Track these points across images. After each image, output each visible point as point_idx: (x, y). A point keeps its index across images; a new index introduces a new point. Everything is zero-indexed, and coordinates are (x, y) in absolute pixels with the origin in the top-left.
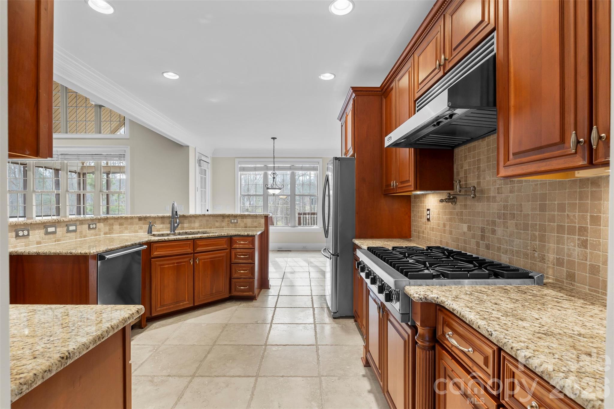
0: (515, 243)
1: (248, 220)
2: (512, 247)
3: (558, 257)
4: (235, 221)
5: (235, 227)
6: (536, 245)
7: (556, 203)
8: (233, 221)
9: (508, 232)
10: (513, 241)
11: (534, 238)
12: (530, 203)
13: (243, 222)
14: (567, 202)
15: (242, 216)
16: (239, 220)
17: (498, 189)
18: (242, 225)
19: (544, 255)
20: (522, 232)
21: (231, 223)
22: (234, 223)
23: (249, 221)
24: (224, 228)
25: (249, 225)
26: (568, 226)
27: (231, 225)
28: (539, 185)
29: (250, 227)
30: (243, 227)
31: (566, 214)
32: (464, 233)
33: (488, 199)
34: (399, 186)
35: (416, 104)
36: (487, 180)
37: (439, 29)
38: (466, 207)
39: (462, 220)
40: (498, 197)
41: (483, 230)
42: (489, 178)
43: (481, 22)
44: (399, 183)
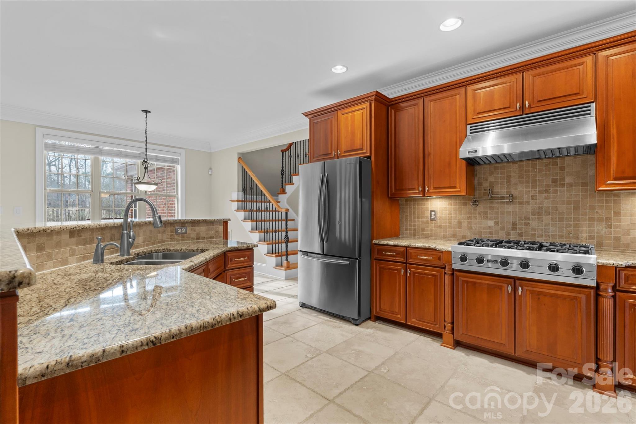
0: (550, 230)
1: (201, 227)
2: (548, 232)
3: (590, 235)
4: (184, 230)
5: (182, 240)
6: (571, 230)
7: (588, 205)
8: (179, 231)
9: (543, 224)
10: (549, 229)
11: (570, 226)
12: (565, 205)
13: (195, 231)
14: (596, 205)
15: (193, 223)
16: (188, 228)
17: (532, 196)
18: (193, 235)
19: (578, 235)
20: (558, 223)
21: (177, 234)
22: (182, 233)
23: (202, 229)
24: (166, 243)
25: (202, 235)
26: (597, 218)
27: (176, 237)
28: (573, 195)
29: (204, 238)
30: (194, 239)
31: (596, 211)
32: (490, 227)
33: (521, 203)
34: (431, 191)
35: (468, 127)
36: (519, 190)
37: (514, 80)
38: (491, 208)
39: (486, 218)
40: (532, 202)
41: (514, 224)
42: (521, 189)
43: (577, 94)
44: (432, 188)
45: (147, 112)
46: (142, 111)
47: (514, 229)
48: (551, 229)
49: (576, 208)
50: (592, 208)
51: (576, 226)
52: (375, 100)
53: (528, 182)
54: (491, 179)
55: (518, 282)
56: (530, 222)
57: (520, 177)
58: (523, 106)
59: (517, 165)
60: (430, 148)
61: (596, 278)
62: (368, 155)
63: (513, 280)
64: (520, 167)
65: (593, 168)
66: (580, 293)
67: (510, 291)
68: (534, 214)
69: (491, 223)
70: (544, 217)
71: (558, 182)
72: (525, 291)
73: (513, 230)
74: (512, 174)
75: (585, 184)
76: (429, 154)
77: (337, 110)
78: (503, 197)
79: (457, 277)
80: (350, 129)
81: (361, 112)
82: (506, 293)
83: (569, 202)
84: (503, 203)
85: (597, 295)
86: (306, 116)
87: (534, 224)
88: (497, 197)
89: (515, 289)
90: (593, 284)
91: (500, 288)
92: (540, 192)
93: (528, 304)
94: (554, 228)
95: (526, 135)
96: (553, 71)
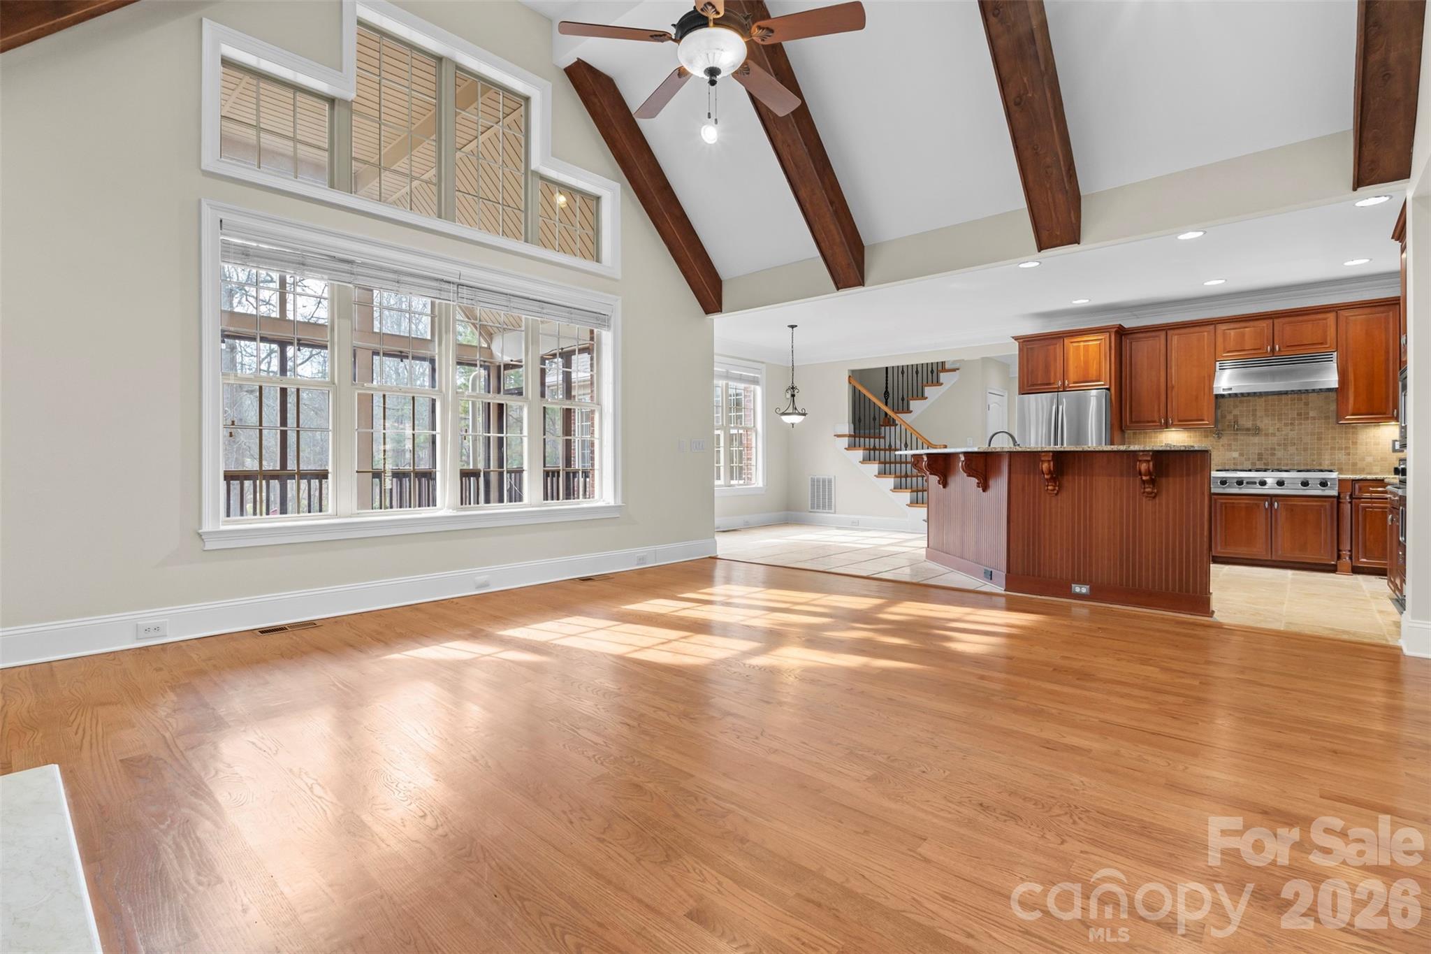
7: (1330, 436)
12: (1309, 436)
14: (1337, 436)
17: (1278, 428)
26: (1338, 447)
28: (1316, 427)
31: (1336, 441)
32: (1234, 458)
33: (1267, 435)
34: (1174, 423)
35: (1218, 363)
36: (1266, 423)
37: (1265, 325)
38: (1236, 440)
39: (1231, 450)
40: (1277, 433)
41: (1260, 455)
42: (1267, 422)
43: (1322, 344)
44: (1176, 420)
45: (793, 327)
46: (789, 326)
47: (1260, 459)
48: (1296, 458)
49: (1320, 439)
50: (1333, 438)
51: (1320, 454)
52: (1116, 332)
53: (1274, 415)
54: (1236, 412)
55: (1274, 499)
56: (1276, 452)
57: (1266, 410)
58: (1273, 349)
59: (1263, 399)
60: (1174, 380)
61: (1337, 488)
62: (1107, 387)
63: (1269, 498)
64: (1265, 401)
65: (1335, 404)
66: (1325, 501)
67: (1267, 506)
68: (1279, 445)
69: (1235, 455)
70: (1289, 448)
71: (1303, 416)
72: (1280, 506)
73: (1258, 460)
74: (1258, 408)
75: (1327, 418)
76: (1173, 387)
77: (1063, 337)
78: (1248, 430)
79: (1215, 500)
80: (1082, 358)
81: (1098, 342)
82: (1263, 508)
83: (1313, 434)
84: (1248, 435)
85: (1339, 503)
86: (1015, 340)
87: (1280, 454)
88: (1242, 430)
89: (1271, 505)
90: (1335, 493)
91: (1258, 506)
92: (1286, 425)
93: (1282, 517)
94: (1298, 457)
95: (1273, 376)
96: (1302, 321)
